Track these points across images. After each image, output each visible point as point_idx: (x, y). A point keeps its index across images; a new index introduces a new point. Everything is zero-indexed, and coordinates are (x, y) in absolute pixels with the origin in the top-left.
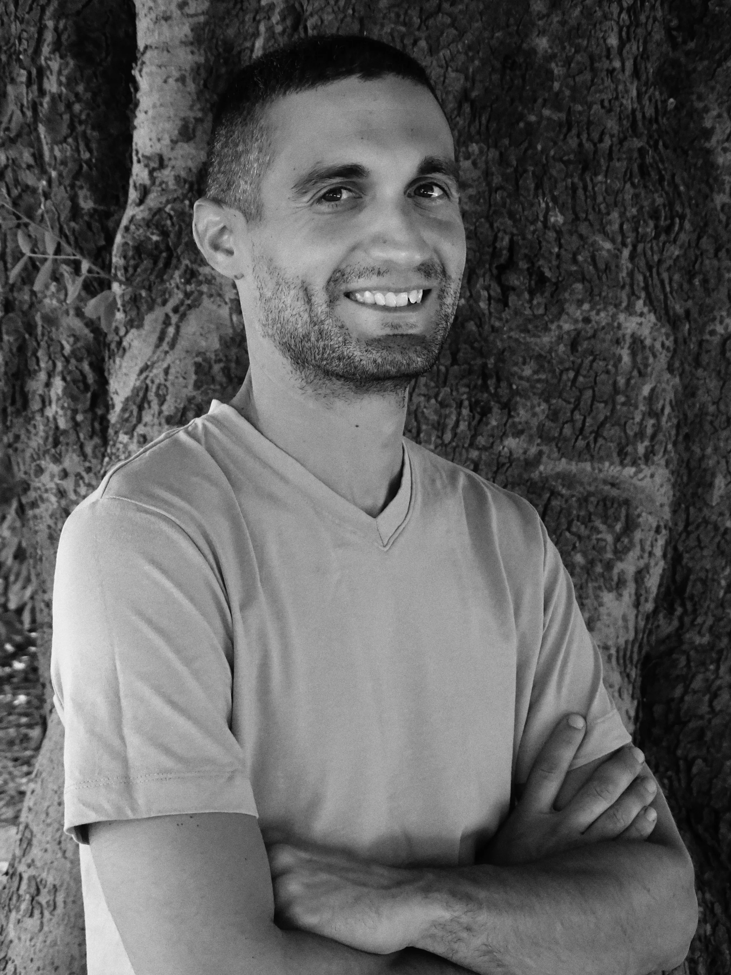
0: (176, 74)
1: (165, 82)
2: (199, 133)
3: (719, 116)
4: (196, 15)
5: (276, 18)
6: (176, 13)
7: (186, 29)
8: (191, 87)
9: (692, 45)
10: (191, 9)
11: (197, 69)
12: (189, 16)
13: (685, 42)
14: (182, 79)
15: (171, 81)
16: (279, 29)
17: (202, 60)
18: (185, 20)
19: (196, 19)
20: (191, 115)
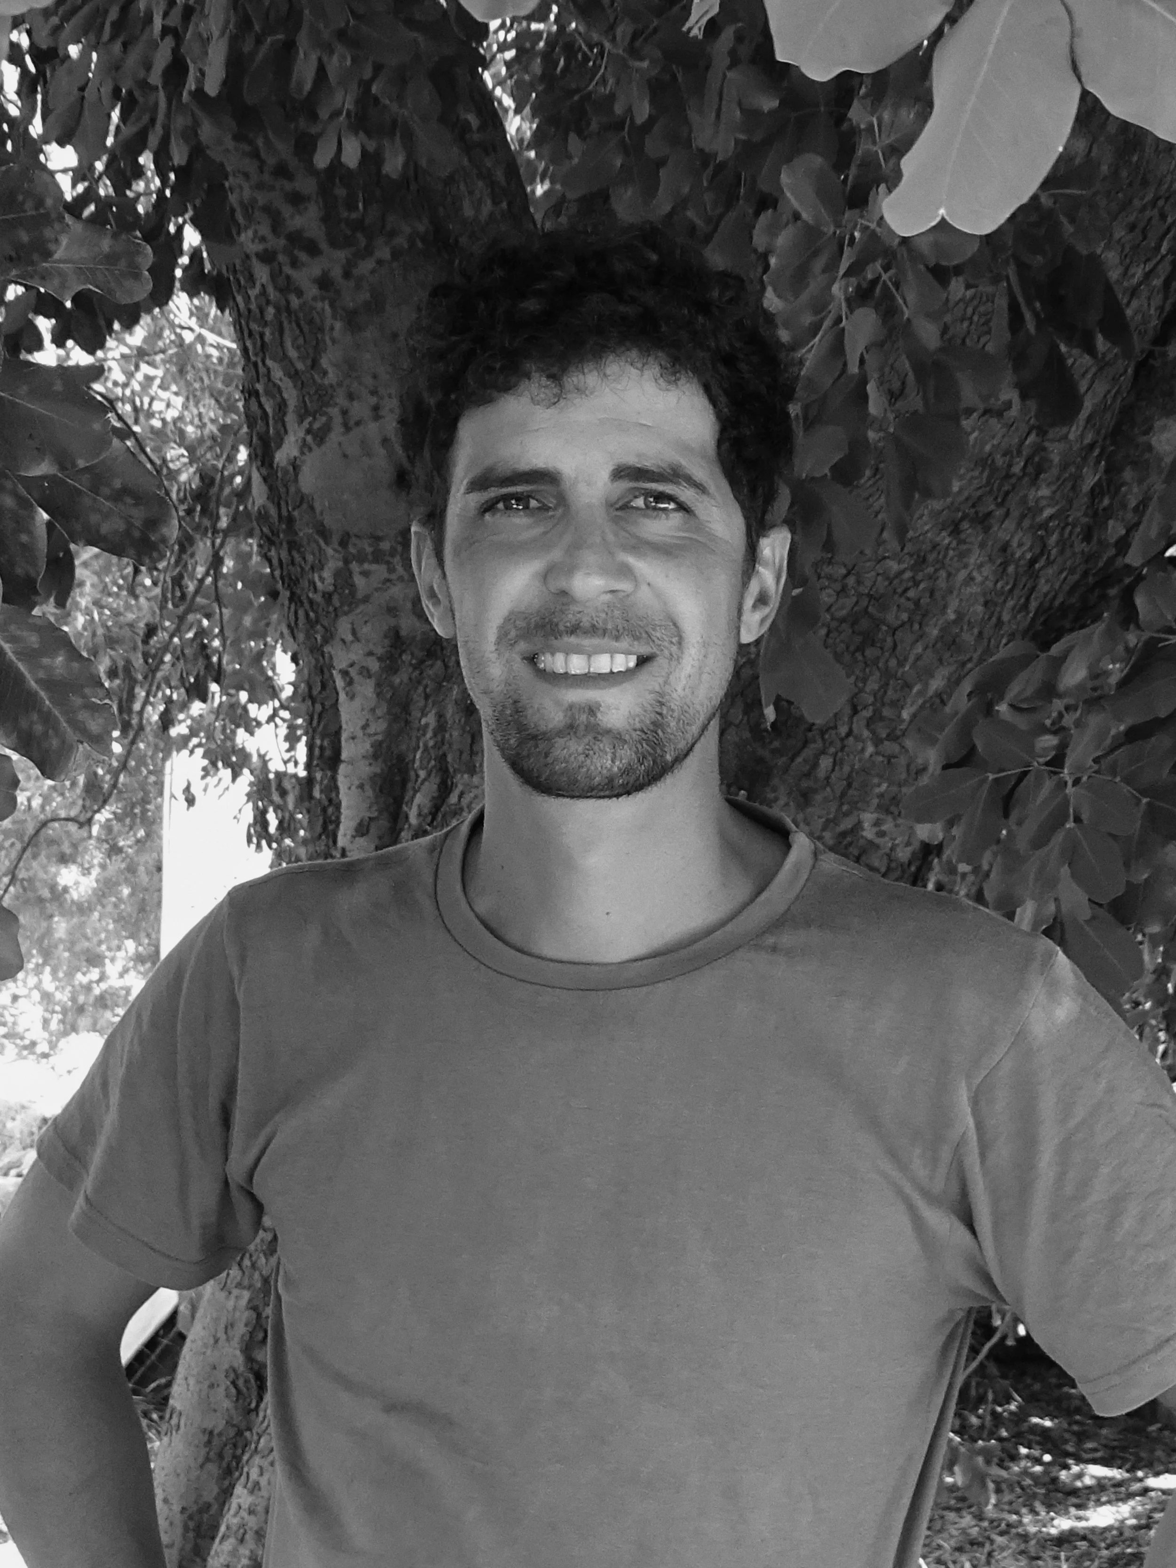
0: (357, 783)
1: (349, 788)
2: (373, 830)
3: (787, 804)
4: (375, 734)
5: (429, 734)
6: (360, 734)
7: (368, 746)
8: (369, 792)
9: (776, 744)
10: (371, 730)
11: (373, 778)
12: (370, 735)
13: (771, 742)
14: (361, 786)
15: (353, 788)
16: (431, 743)
17: (378, 770)
18: (366, 738)
19: (376, 738)
20: (369, 814)
